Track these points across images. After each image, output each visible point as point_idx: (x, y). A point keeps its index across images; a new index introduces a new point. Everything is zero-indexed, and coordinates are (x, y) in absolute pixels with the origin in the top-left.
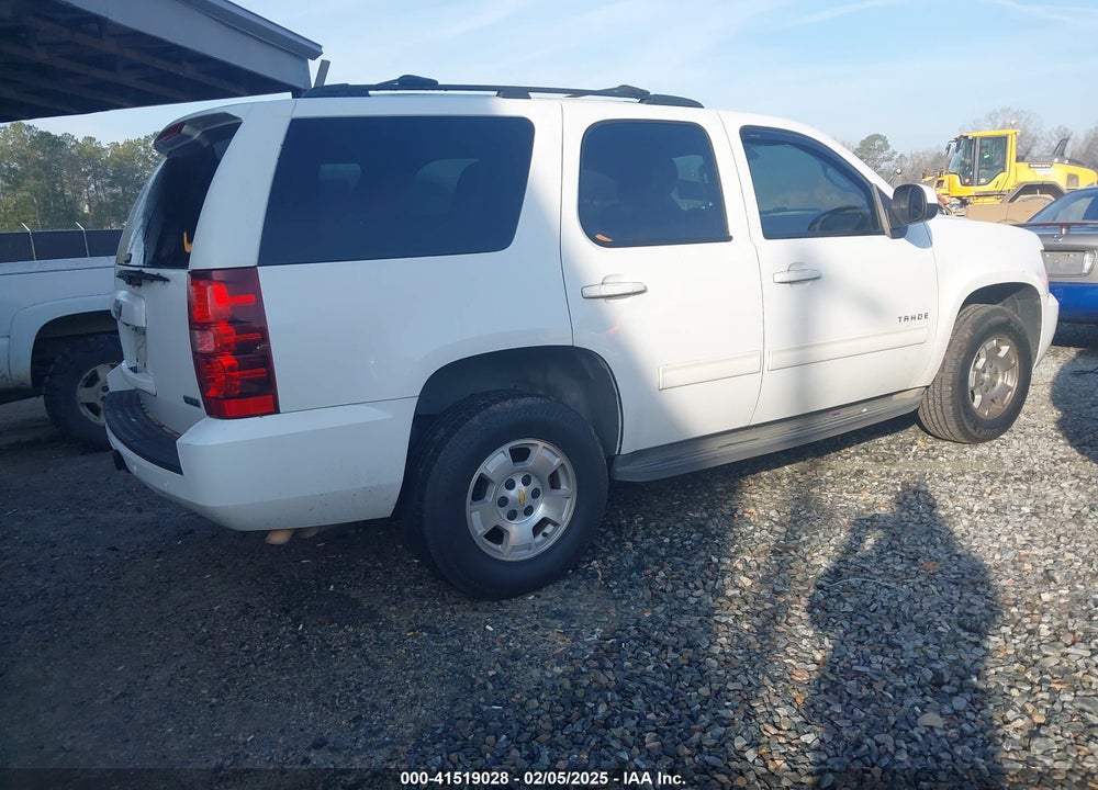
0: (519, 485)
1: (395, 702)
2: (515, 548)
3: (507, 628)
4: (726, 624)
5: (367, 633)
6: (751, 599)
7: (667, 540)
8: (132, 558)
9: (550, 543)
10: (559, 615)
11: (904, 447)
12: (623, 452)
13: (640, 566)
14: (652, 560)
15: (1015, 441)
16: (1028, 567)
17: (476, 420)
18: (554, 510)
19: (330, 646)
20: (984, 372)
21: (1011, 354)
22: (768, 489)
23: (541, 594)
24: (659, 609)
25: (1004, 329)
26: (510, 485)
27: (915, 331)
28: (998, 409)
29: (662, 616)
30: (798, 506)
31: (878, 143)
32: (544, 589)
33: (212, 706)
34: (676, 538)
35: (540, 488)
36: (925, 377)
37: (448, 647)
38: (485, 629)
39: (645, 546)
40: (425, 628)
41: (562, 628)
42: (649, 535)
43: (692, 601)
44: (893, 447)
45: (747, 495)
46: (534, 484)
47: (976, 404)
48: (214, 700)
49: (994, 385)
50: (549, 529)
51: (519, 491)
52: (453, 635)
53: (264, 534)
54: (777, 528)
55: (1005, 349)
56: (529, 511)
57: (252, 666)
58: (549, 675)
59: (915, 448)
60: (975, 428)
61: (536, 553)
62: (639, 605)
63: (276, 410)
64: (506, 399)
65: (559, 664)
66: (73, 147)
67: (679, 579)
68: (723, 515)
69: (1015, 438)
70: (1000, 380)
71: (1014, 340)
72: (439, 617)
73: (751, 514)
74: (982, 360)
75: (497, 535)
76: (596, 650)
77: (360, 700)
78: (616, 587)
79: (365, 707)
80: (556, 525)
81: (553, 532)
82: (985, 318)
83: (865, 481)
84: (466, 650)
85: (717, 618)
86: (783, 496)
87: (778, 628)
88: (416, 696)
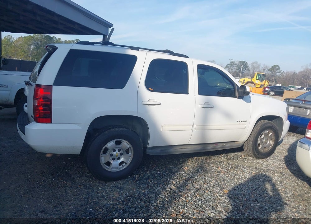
0: (117, 151)
1: (66, 204)
2: (112, 168)
3: (105, 189)
4: (162, 198)
5: (69, 184)
6: (172, 192)
7: (159, 172)
8: (22, 154)
9: (124, 168)
10: (120, 188)
11: (238, 157)
12: (149, 146)
13: (148, 178)
14: (152, 177)
15: (270, 160)
16: (253, 196)
17: (106, 132)
18: (126, 159)
19: (58, 186)
20: (264, 139)
21: (272, 135)
22: (194, 162)
23: (118, 182)
24: (147, 191)
25: (271, 128)
26: (114, 151)
27: (243, 125)
28: (266, 150)
29: (146, 193)
30: (199, 169)
31: (277, 67)
32: (120, 180)
33: (22, 197)
34: (162, 172)
35: (123, 153)
36: (245, 138)
37: (87, 191)
38: (99, 188)
39: (152, 173)
40: (84, 185)
41: (119, 192)
42: (155, 170)
43: (156, 190)
44: (235, 156)
45: (188, 163)
46: (121, 151)
47: (260, 148)
48: (23, 195)
49: (266, 143)
50: (124, 164)
51: (116, 153)
52: (90, 189)
53: (45, 154)
54: (190, 174)
55: (271, 134)
56: (119, 159)
57: (36, 188)
58: (109, 203)
59: (241, 157)
60: (258, 155)
61: (119, 170)
62: (142, 189)
63: (51, 123)
64: (116, 128)
65: (112, 201)
66: (55, 40)
67: (156, 183)
68: (178, 168)
69: (271, 159)
70: (268, 142)
71: (273, 131)
72: (89, 183)
73: (186, 169)
74: (263, 136)
75: (108, 164)
76: (124, 199)
77: (58, 201)
78: (139, 183)
79: (58, 204)
80: (126, 163)
81: (125, 165)
82: (265, 124)
83: (221, 165)
84: (91, 193)
85: (160, 196)
86: (197, 165)
87: (175, 201)
88: (73, 203)
